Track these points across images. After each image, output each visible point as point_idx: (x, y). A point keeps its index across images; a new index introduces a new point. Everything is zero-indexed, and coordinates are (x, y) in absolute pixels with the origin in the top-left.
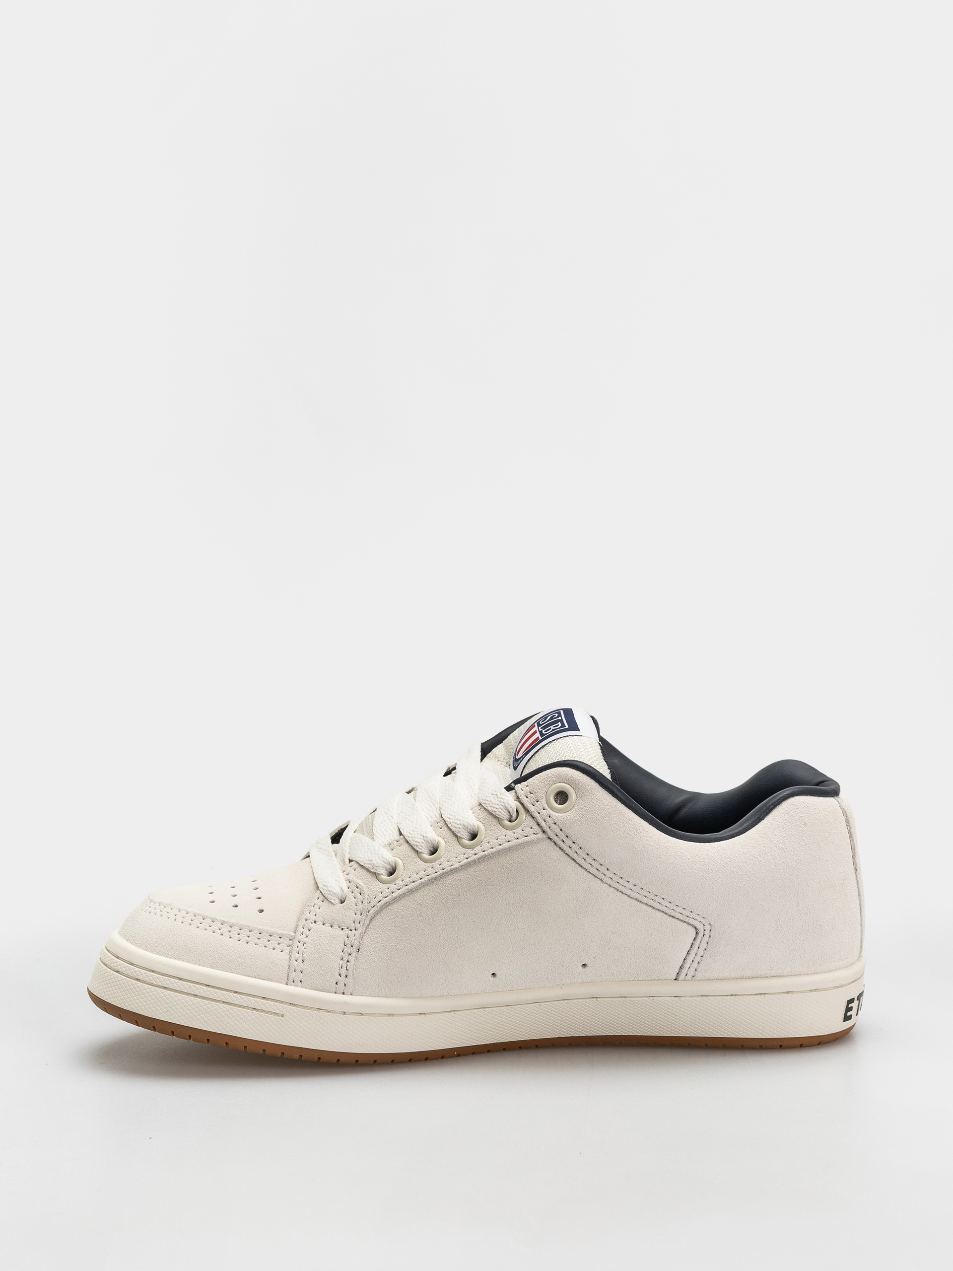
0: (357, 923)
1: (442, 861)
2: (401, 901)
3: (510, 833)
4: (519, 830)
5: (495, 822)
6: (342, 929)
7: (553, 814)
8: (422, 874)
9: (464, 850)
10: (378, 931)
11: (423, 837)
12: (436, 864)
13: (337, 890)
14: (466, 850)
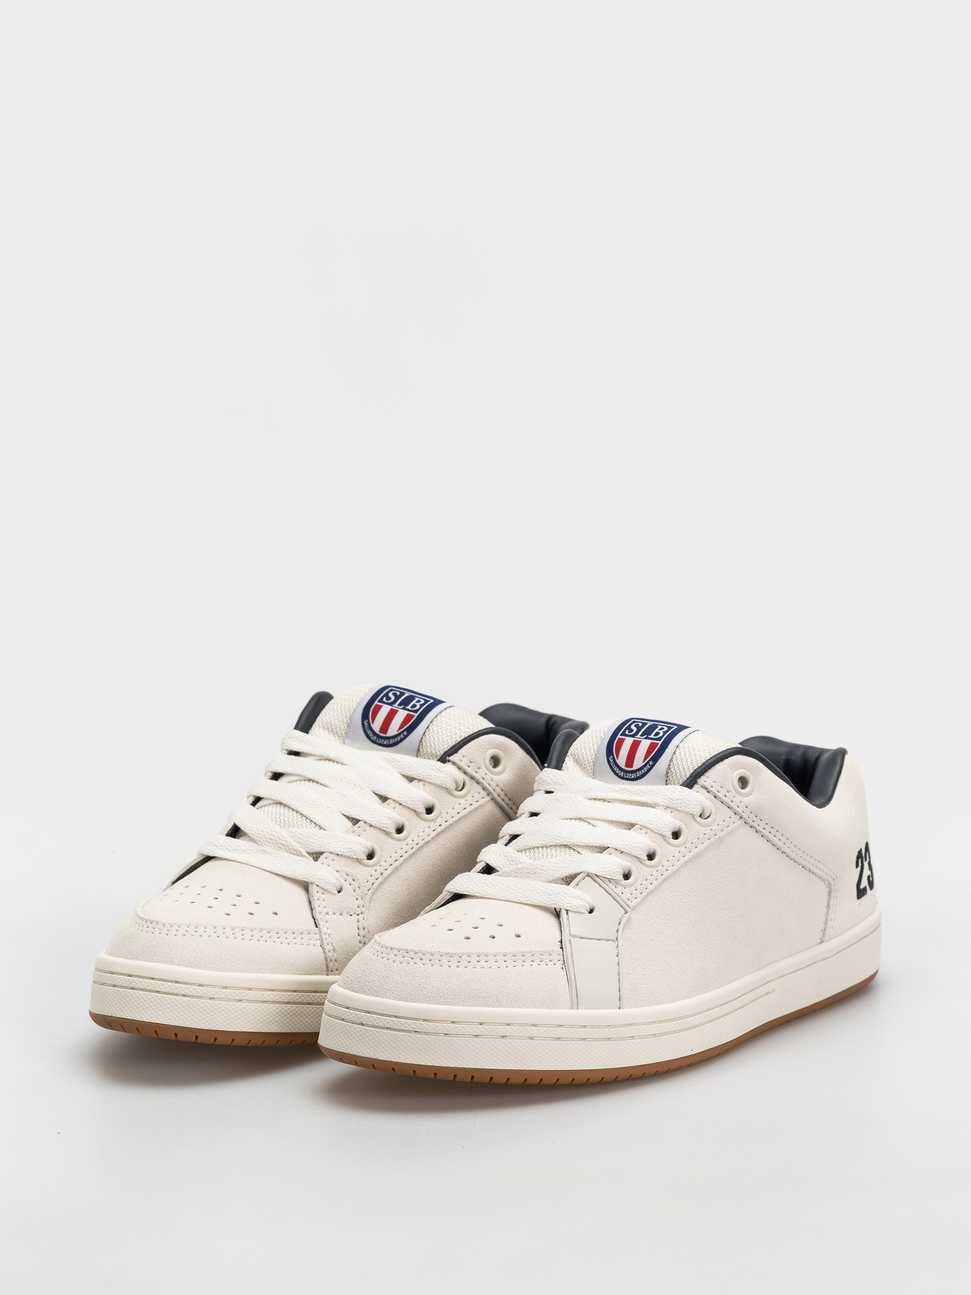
0: (361, 907)
1: (413, 837)
2: (390, 880)
3: (462, 801)
4: (469, 798)
5: (445, 794)
6: (351, 915)
7: (495, 777)
8: (400, 852)
9: (427, 824)
10: (378, 911)
11: (389, 818)
12: (409, 841)
13: (334, 881)
14: (430, 823)
